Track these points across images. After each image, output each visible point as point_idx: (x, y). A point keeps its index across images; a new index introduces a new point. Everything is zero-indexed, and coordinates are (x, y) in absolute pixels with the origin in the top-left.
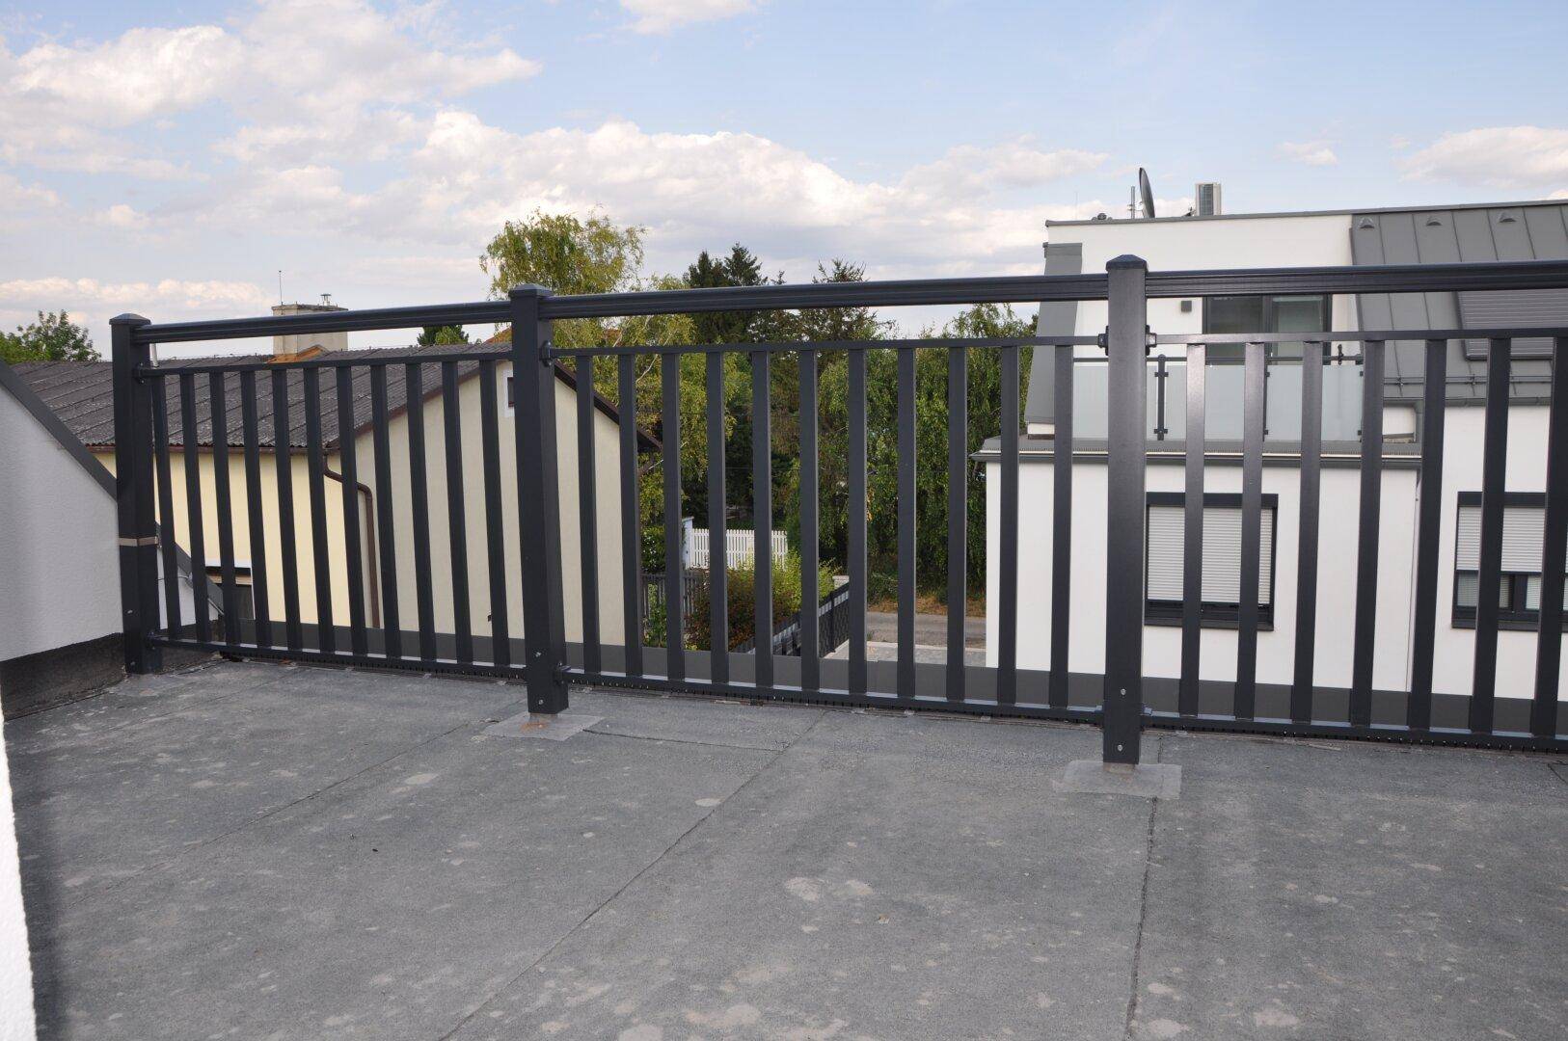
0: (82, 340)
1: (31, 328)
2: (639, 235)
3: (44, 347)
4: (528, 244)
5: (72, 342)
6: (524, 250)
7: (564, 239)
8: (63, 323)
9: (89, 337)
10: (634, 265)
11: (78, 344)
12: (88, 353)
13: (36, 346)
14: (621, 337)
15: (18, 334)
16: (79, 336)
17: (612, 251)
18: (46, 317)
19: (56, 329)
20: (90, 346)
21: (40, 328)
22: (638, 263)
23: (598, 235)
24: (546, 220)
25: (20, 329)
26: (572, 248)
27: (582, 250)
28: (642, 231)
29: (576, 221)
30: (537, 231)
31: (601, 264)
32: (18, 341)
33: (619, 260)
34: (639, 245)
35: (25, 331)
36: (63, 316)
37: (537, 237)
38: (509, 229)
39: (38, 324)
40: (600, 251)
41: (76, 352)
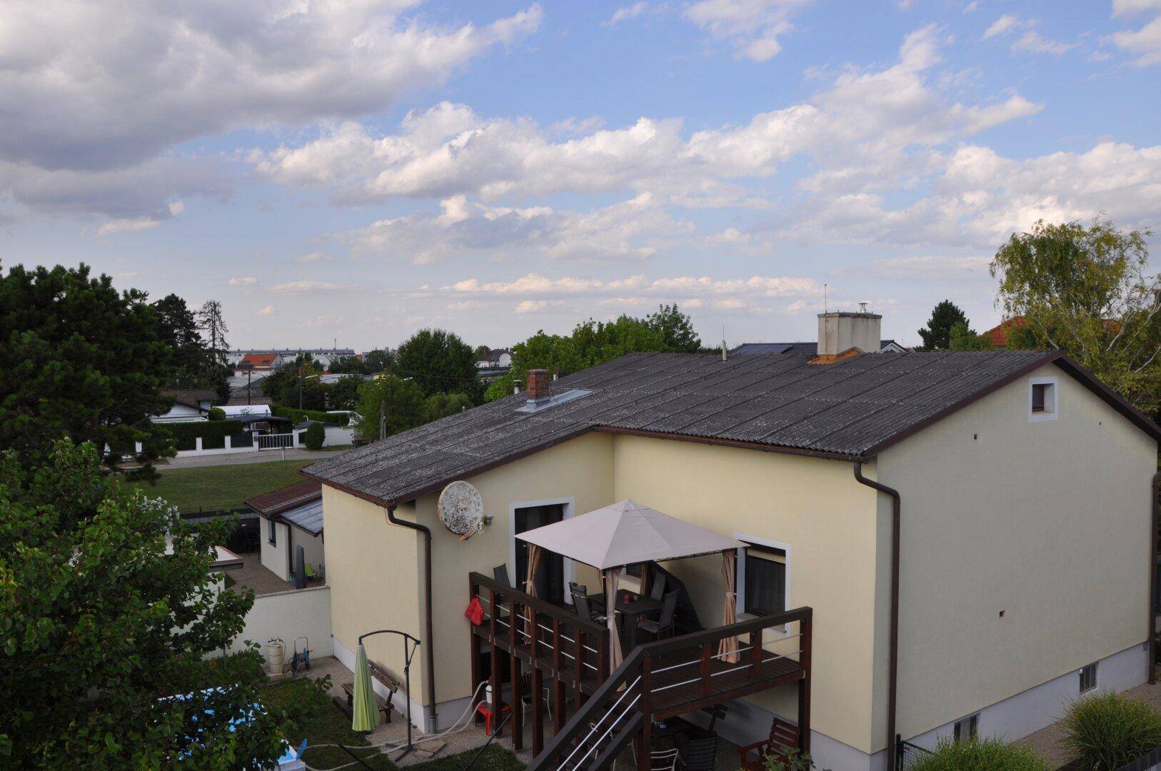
0: (686, 324)
1: (655, 315)
2: (1145, 238)
3: (662, 328)
4: (1033, 250)
5: (679, 325)
6: (1030, 256)
7: (1069, 244)
8: (675, 312)
9: (691, 322)
10: (1137, 265)
11: (683, 327)
12: (690, 333)
13: (656, 328)
14: (1122, 331)
15: (647, 320)
16: (684, 321)
17: (1114, 253)
18: (664, 308)
19: (670, 316)
20: (691, 328)
21: (660, 316)
22: (1142, 262)
23: (1102, 239)
24: (1050, 229)
25: (648, 316)
26: (1076, 252)
27: (1085, 253)
28: (1148, 233)
29: (1079, 227)
30: (1042, 238)
31: (1102, 266)
32: (646, 324)
33: (1121, 261)
34: (1143, 246)
35: (651, 318)
36: (675, 307)
37: (1042, 244)
38: (1014, 239)
39: (659, 313)
40: (1100, 253)
41: (681, 332)
